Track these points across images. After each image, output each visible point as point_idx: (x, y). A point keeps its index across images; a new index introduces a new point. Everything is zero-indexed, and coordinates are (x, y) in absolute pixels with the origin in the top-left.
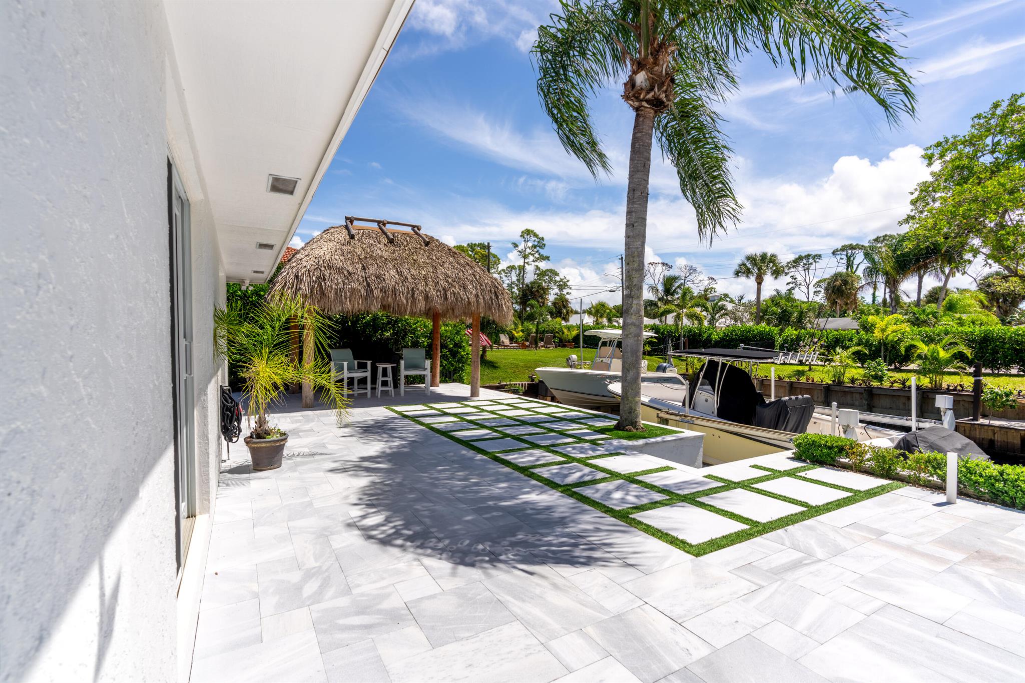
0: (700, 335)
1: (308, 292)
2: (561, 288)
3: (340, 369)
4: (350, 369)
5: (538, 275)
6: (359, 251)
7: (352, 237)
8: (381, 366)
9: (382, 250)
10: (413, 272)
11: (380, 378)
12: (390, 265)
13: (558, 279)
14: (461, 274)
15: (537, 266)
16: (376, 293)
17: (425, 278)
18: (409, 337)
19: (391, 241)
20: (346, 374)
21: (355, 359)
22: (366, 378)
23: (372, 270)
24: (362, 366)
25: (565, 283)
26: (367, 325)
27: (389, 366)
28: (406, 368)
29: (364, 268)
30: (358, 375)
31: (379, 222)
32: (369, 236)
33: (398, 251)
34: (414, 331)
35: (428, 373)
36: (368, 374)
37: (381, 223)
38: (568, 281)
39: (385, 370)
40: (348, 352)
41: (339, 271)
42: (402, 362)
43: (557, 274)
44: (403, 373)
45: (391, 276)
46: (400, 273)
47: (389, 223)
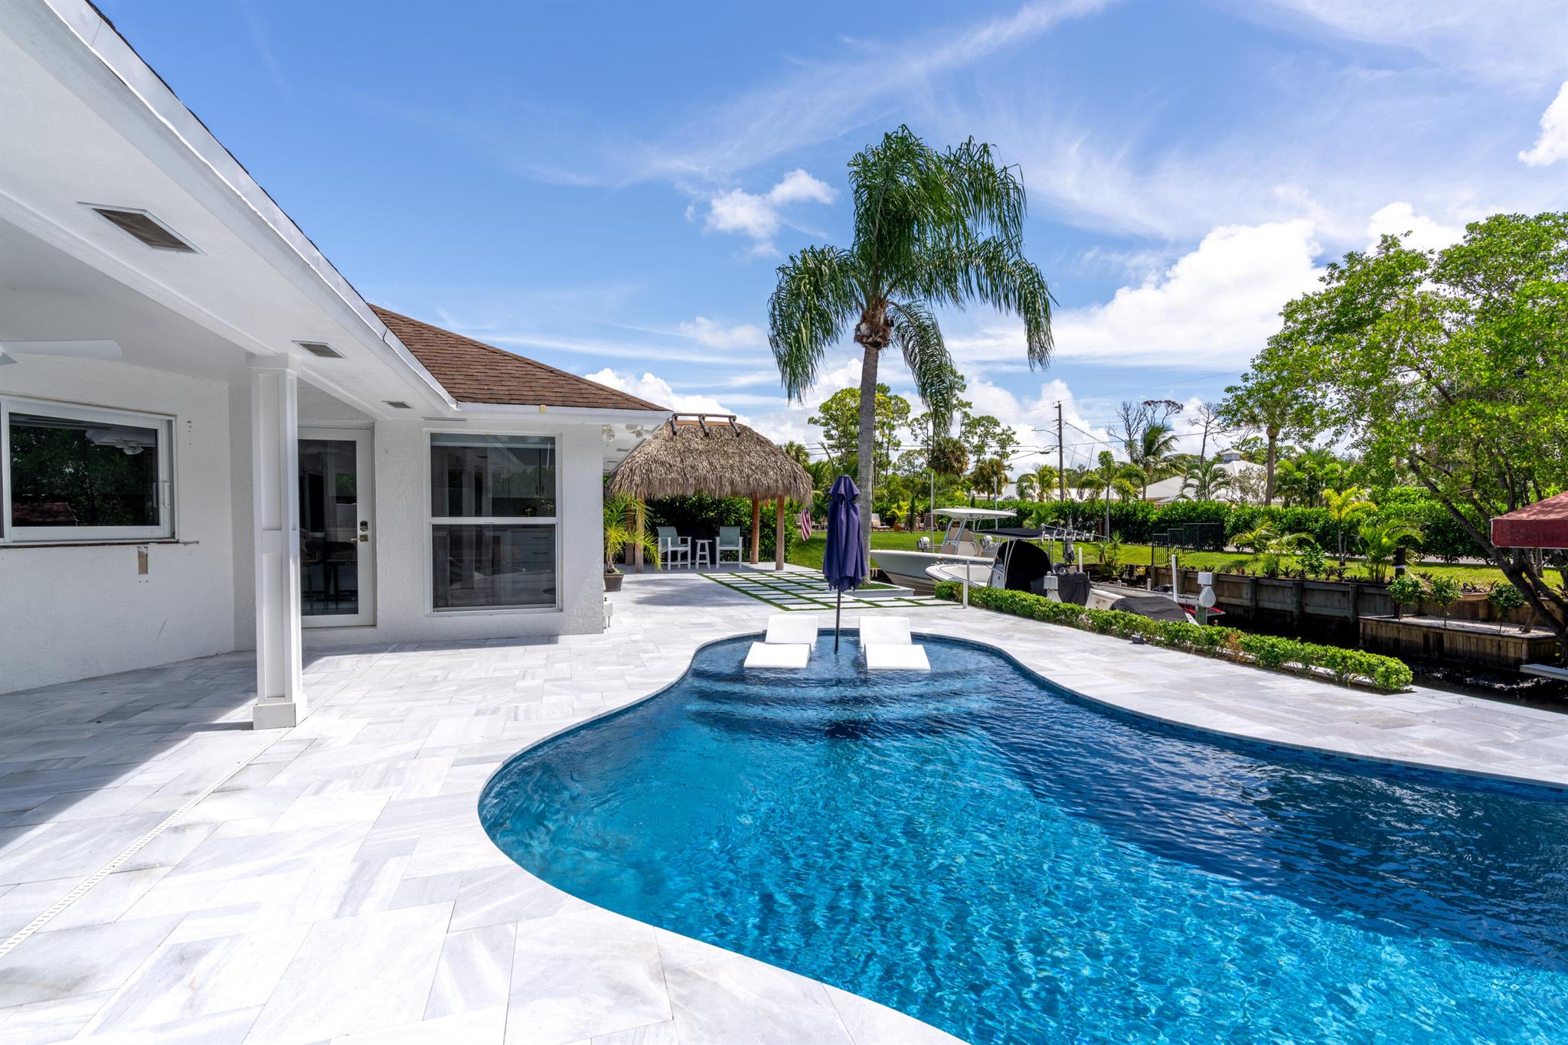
0: (1135, 514)
1: (639, 482)
2: (1003, 444)
3: (665, 544)
4: (674, 544)
5: (969, 425)
6: (679, 445)
7: (675, 433)
8: (699, 542)
9: (698, 444)
10: (723, 462)
11: (699, 553)
12: (704, 457)
13: (998, 430)
14: (764, 463)
15: (965, 413)
16: (691, 481)
17: (732, 466)
18: (733, 516)
19: (707, 435)
20: (670, 549)
21: (679, 535)
22: (686, 552)
23: (689, 461)
24: (684, 542)
25: (1009, 437)
26: (693, 505)
27: (706, 542)
28: (721, 545)
29: (682, 461)
30: (681, 549)
31: (699, 416)
32: (689, 431)
33: (713, 444)
34: (737, 511)
35: (740, 548)
36: (689, 549)
37: (702, 416)
38: (1014, 433)
39: (703, 546)
40: (673, 530)
41: (663, 464)
42: (718, 539)
43: (997, 424)
44: (719, 548)
45: (703, 465)
46: (711, 464)
47: (708, 415)
